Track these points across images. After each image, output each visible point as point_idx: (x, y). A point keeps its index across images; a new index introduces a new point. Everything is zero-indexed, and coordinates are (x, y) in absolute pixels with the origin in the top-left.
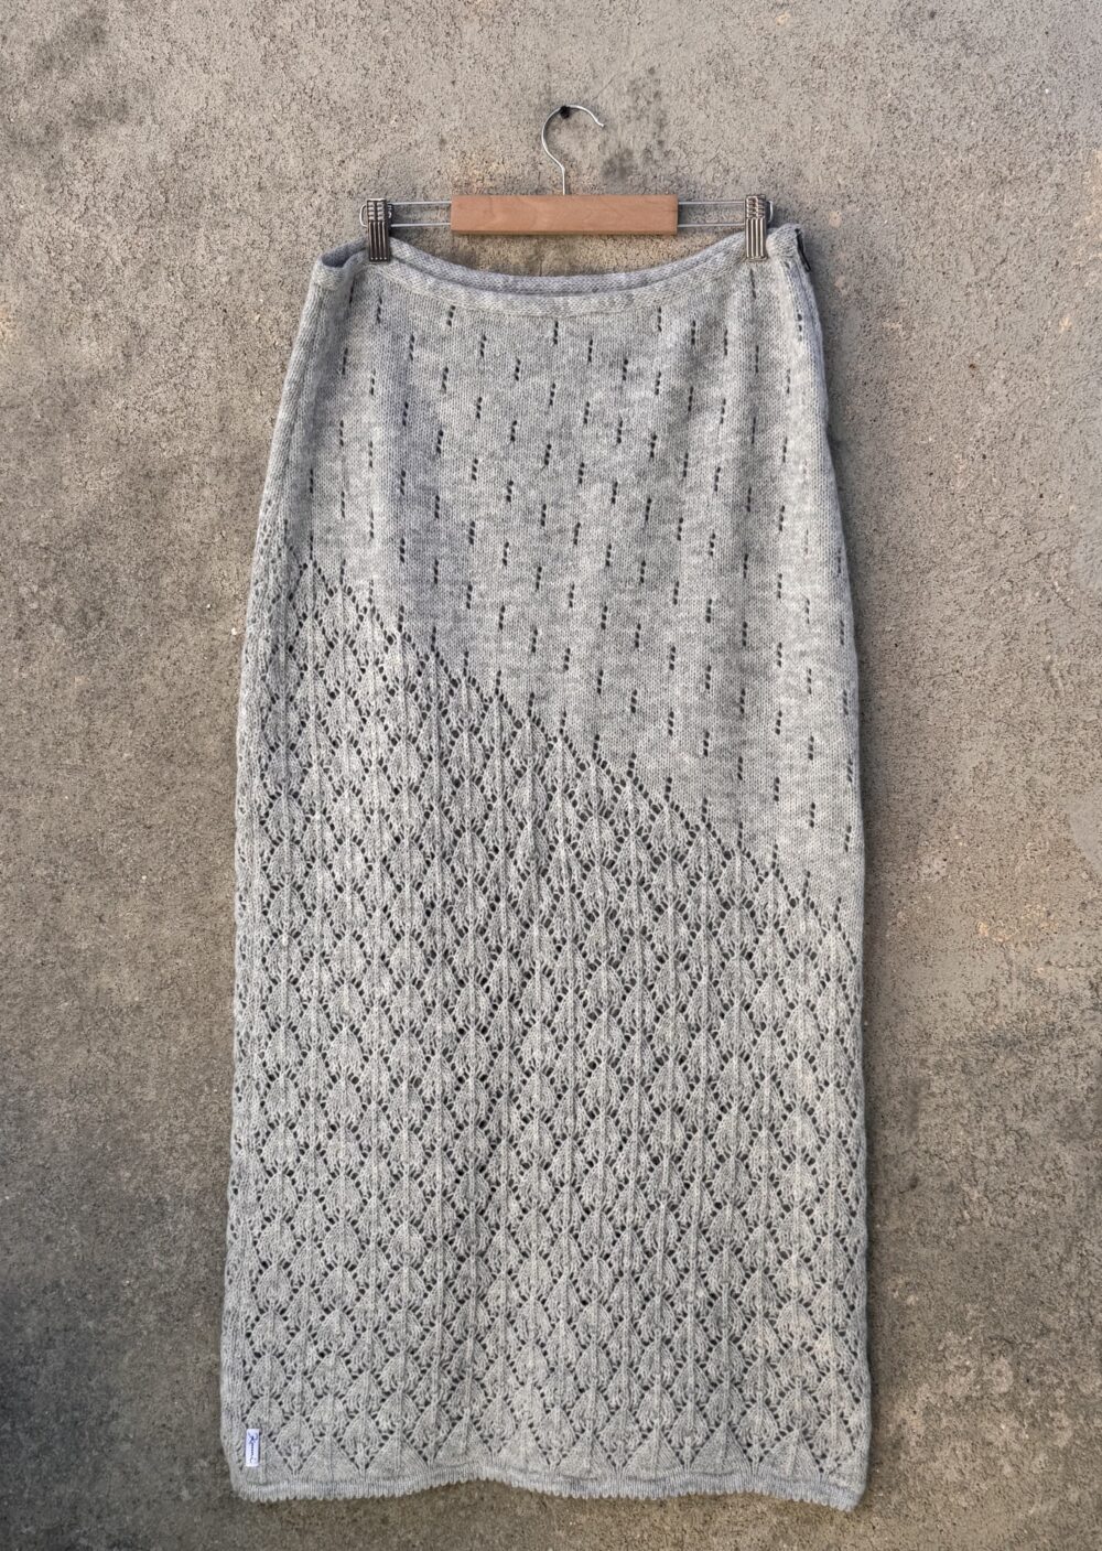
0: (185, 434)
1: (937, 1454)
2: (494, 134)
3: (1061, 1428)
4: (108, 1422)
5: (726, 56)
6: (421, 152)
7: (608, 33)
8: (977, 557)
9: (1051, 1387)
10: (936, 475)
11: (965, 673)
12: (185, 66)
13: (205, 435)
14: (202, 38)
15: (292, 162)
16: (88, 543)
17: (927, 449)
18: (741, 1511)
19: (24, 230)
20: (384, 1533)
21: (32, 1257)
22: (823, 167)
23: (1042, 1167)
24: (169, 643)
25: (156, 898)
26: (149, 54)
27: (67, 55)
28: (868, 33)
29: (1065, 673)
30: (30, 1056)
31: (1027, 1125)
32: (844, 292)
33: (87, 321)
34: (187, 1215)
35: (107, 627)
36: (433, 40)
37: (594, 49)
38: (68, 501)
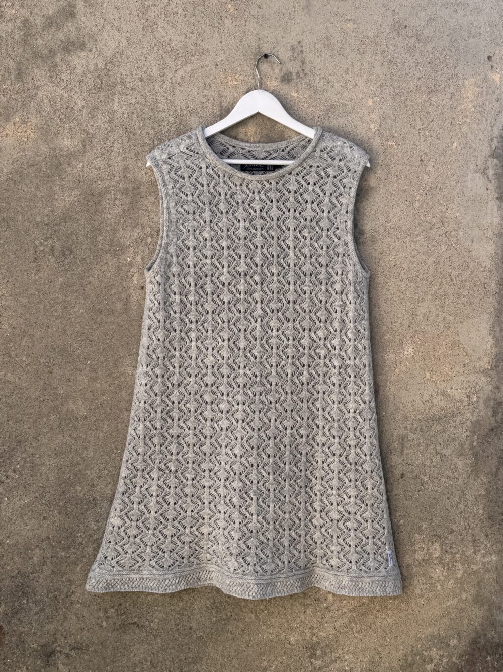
0: (109, 178)
2: (237, 63)
3: (459, 570)
4: (71, 596)
5: (328, 38)
6: (208, 69)
7: (282, 26)
8: (424, 232)
9: (455, 554)
10: (408, 201)
11: (420, 276)
12: (110, 29)
13: (117, 179)
14: (117, 18)
15: (155, 70)
16: (66, 222)
17: (405, 191)
18: (336, 612)
19: (39, 92)
21: (37, 526)
22: (365, 83)
23: (450, 467)
24: (101, 264)
25: (94, 371)
27: (59, 21)
28: (382, 32)
29: (456, 277)
30: (37, 439)
31: (444, 451)
32: (373, 131)
33: (66, 131)
35: (74, 257)
36: (213, 25)
37: (277, 32)
38: (57, 205)
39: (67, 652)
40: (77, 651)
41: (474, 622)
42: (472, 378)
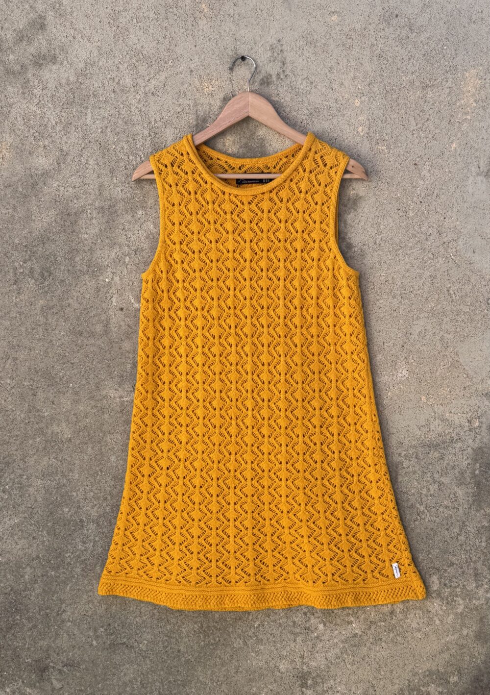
0: (84, 197)
1: (408, 616)
2: (213, 68)
3: (459, 604)
4: (62, 614)
5: (310, 34)
6: (182, 76)
7: (261, 24)
8: (419, 244)
9: (455, 587)
10: (401, 210)
11: (414, 292)
12: (81, 40)
13: (93, 197)
14: (87, 27)
15: (127, 80)
16: (44, 244)
17: (397, 199)
18: (327, 642)
19: (13, 110)
20: (179, 656)
21: (27, 546)
22: (352, 81)
23: (449, 496)
24: (79, 285)
25: (76, 393)
26: (65, 35)
27: (29, 35)
28: (370, 24)
29: (456, 292)
30: (24, 461)
31: (443, 479)
32: (362, 134)
33: (41, 149)
34: (92, 526)
35: (53, 279)
36: (186, 28)
37: (255, 31)
38: (34, 226)
39: (60, 668)
40: (69, 667)
41: (477, 659)
42: (474, 401)
